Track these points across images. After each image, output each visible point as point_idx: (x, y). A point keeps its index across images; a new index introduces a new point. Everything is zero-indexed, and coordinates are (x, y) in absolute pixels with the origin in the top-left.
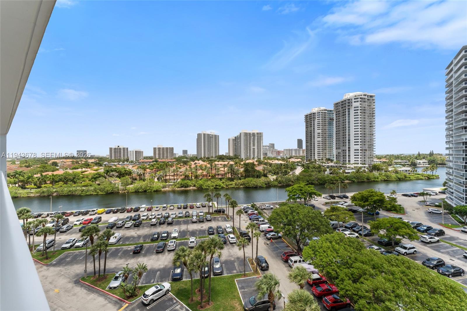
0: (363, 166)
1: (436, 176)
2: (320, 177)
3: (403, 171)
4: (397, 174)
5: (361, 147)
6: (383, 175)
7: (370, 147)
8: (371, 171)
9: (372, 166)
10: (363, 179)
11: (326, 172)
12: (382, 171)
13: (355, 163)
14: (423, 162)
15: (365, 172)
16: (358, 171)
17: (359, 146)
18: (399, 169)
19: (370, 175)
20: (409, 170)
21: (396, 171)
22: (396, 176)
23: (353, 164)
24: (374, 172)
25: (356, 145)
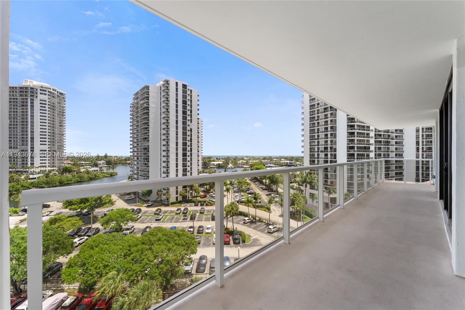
0: (52, 168)
1: (115, 173)
3: (92, 171)
4: (89, 175)
5: (49, 148)
6: (76, 176)
7: (60, 148)
8: (62, 174)
9: (63, 169)
10: (55, 184)
12: (74, 173)
13: (40, 167)
14: (102, 163)
15: (56, 176)
16: (48, 174)
17: (47, 146)
18: (90, 170)
19: (63, 178)
20: (97, 170)
21: (88, 172)
22: (88, 176)
23: (40, 168)
24: (65, 174)
25: (42, 144)
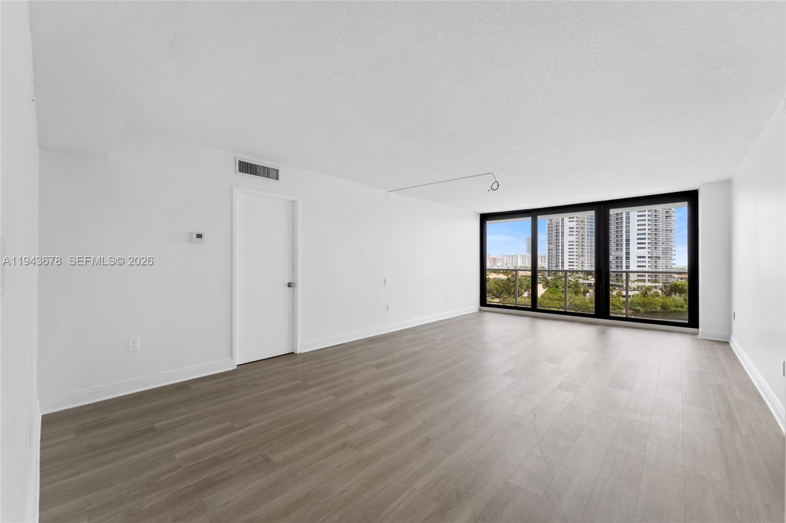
0: (653, 284)
2: (579, 302)
5: (649, 252)
7: (666, 253)
8: (668, 294)
9: (671, 286)
10: (656, 308)
11: (588, 294)
13: (638, 281)
15: (658, 296)
16: (646, 293)
17: (646, 251)
19: (667, 301)
23: (636, 282)
24: (673, 295)
25: (640, 248)
